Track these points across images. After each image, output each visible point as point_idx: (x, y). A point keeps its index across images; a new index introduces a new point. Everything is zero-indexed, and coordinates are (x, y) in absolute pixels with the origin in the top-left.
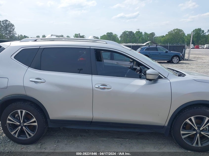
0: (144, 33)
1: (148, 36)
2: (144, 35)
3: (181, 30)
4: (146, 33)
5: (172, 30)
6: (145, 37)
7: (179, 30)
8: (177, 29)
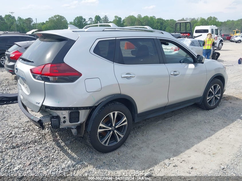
0: (18, 17)
1: (24, 23)
2: (18, 21)
3: (62, 17)
4: (20, 19)
5: (53, 17)
6: (20, 24)
7: (61, 17)
8: (58, 16)
